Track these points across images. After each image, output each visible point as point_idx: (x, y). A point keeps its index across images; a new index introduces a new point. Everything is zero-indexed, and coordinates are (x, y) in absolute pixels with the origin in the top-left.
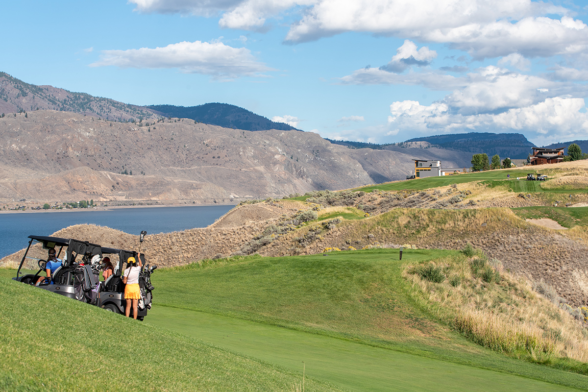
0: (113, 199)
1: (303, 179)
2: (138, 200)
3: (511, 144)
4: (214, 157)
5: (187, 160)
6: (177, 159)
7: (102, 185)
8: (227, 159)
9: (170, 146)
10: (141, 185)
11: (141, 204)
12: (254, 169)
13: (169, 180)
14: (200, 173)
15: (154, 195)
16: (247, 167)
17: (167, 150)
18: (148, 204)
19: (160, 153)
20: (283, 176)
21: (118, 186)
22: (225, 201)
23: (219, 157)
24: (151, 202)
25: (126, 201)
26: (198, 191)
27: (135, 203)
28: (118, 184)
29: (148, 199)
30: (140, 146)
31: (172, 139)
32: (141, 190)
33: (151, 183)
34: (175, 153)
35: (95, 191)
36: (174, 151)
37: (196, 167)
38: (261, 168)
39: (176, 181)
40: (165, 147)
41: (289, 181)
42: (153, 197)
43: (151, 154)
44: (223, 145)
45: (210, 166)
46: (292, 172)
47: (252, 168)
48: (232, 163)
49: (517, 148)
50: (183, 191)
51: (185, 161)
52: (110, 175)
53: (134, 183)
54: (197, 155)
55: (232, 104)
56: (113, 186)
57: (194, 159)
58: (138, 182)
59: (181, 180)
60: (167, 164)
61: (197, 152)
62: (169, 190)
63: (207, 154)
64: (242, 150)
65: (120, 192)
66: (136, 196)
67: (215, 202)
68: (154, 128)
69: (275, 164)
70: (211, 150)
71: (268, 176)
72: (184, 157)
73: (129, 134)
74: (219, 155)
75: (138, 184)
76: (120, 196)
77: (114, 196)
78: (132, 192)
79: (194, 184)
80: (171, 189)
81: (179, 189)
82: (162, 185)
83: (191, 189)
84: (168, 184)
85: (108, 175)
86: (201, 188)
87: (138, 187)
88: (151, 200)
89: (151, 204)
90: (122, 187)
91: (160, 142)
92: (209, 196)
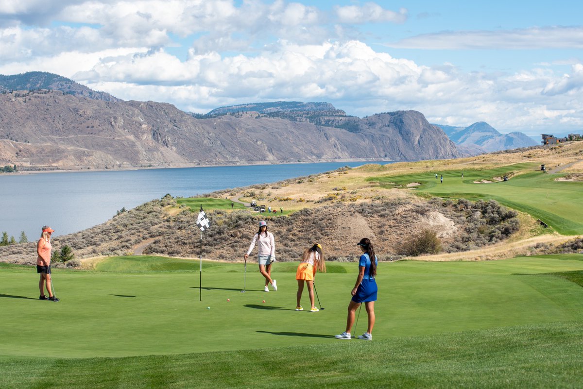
0: (20, 165)
1: (167, 147)
2: (41, 166)
3: (335, 113)
4: (88, 127)
5: (64, 129)
6: (54, 129)
7: (8, 152)
8: (101, 128)
9: (46, 116)
10: (41, 152)
11: (45, 170)
12: (125, 138)
13: (63, 147)
14: (77, 141)
15: (54, 161)
16: (119, 136)
17: (44, 119)
18: (51, 170)
19: (38, 123)
20: (150, 144)
21: (20, 153)
22: (115, 167)
23: (93, 127)
24: (53, 168)
25: (31, 167)
26: (90, 158)
27: (40, 168)
28: (20, 151)
29: (49, 165)
30: (19, 116)
31: (48, 109)
32: (41, 157)
33: (49, 150)
34: (52, 123)
35: (3, 157)
36: (51, 121)
37: (73, 136)
38: (131, 137)
39: (68, 148)
40: (42, 117)
41: (157, 150)
42: (53, 163)
43: (30, 123)
44: (95, 115)
45: (86, 135)
46: (158, 141)
47: (124, 137)
48: (105, 132)
49: (341, 118)
50: (78, 157)
51: (61, 130)
52: (13, 143)
53: (34, 150)
54: (73, 125)
55: (53, 73)
56: (17, 153)
57: (70, 128)
58: (38, 149)
59: (73, 148)
60: (46, 132)
61: (72, 122)
62: (66, 157)
63: (81, 124)
64: (113, 120)
65: (24, 159)
66: (39, 162)
67: (107, 168)
68: (30, 99)
69: (143, 133)
70: (85, 120)
71: (138, 144)
72: (60, 126)
73: (8, 104)
74: (93, 125)
75: (37, 151)
76: (25, 162)
77: (21, 163)
78: (34, 158)
79: (86, 152)
80: (67, 156)
81: (74, 155)
82: (58, 152)
83: (83, 156)
84: (63, 151)
85: (11, 144)
86: (92, 155)
87: (38, 154)
88: (52, 166)
89: (54, 170)
90: (24, 154)
91: (37, 112)
92: (100, 162)
